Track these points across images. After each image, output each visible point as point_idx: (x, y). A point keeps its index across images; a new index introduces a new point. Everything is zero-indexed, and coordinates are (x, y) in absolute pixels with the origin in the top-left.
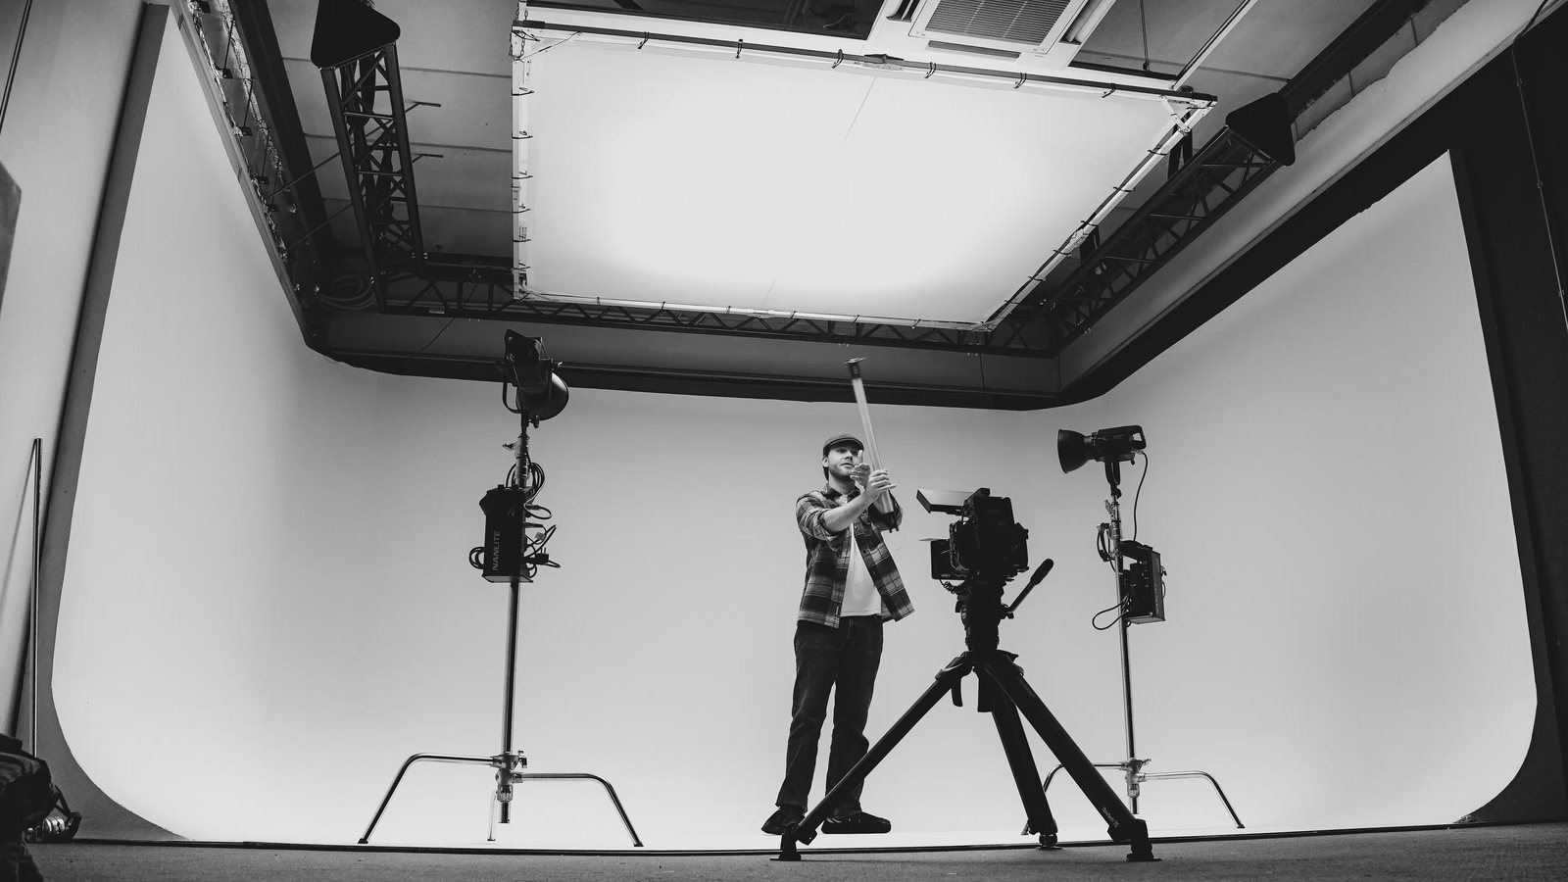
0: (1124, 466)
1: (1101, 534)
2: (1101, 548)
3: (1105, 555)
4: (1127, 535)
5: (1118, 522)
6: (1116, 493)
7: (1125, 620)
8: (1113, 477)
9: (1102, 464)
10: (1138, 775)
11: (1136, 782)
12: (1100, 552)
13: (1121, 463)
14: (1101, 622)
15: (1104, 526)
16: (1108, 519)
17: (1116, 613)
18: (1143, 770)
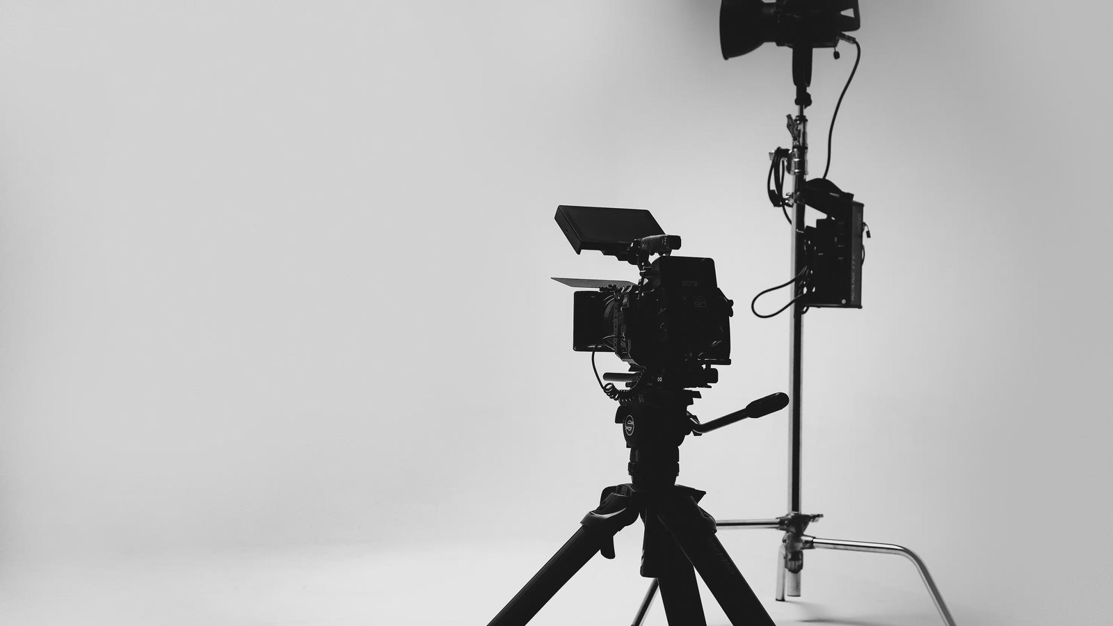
0: (820, 56)
1: (775, 166)
2: (773, 187)
3: (776, 198)
4: (814, 172)
5: (802, 149)
6: (803, 100)
7: (800, 305)
8: (802, 74)
9: (787, 52)
10: (804, 538)
11: (799, 549)
12: (771, 193)
13: (815, 51)
14: (763, 306)
15: (780, 153)
16: (787, 143)
17: (787, 294)
18: (811, 530)
